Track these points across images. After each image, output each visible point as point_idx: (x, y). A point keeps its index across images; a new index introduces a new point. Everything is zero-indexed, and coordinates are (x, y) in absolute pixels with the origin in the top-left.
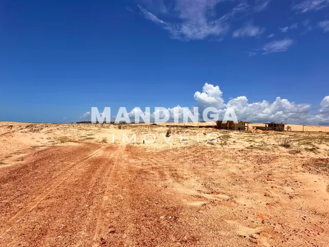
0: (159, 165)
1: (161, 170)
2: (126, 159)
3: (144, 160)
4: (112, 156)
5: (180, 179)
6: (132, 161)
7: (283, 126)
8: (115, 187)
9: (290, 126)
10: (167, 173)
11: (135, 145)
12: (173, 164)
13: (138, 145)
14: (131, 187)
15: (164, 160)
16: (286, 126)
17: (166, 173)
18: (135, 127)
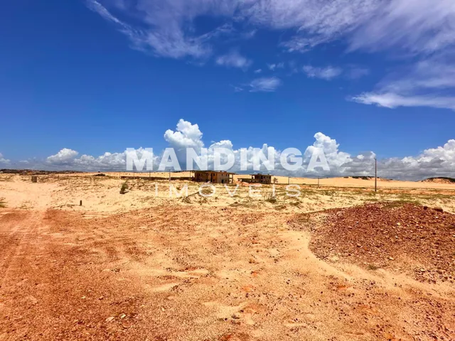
0: (107, 238)
1: (110, 245)
2: (45, 234)
3: (81, 233)
4: (15, 229)
5: (141, 256)
6: (58, 235)
7: (270, 178)
8: (19, 284)
9: (276, 177)
10: (120, 249)
11: (63, 209)
12: (131, 235)
13: (69, 209)
15: (116, 229)
16: (272, 178)
17: (118, 249)
18: (64, 179)
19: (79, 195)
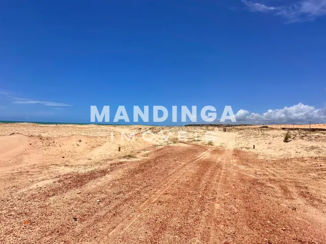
0: (279, 177)
1: (283, 184)
2: (235, 165)
3: (257, 168)
4: (219, 159)
5: (316, 202)
6: (242, 167)
11: (243, 150)
12: (301, 179)
13: (247, 150)
14: (245, 199)
15: (285, 171)
17: (291, 189)
18: (241, 129)
19: (252, 142)
